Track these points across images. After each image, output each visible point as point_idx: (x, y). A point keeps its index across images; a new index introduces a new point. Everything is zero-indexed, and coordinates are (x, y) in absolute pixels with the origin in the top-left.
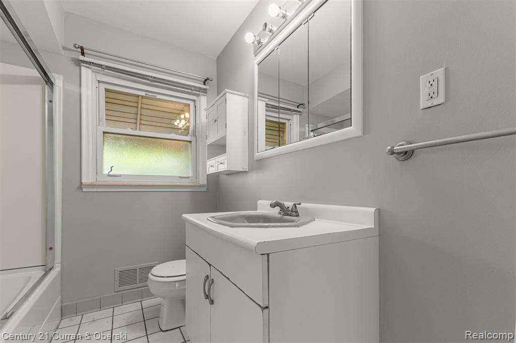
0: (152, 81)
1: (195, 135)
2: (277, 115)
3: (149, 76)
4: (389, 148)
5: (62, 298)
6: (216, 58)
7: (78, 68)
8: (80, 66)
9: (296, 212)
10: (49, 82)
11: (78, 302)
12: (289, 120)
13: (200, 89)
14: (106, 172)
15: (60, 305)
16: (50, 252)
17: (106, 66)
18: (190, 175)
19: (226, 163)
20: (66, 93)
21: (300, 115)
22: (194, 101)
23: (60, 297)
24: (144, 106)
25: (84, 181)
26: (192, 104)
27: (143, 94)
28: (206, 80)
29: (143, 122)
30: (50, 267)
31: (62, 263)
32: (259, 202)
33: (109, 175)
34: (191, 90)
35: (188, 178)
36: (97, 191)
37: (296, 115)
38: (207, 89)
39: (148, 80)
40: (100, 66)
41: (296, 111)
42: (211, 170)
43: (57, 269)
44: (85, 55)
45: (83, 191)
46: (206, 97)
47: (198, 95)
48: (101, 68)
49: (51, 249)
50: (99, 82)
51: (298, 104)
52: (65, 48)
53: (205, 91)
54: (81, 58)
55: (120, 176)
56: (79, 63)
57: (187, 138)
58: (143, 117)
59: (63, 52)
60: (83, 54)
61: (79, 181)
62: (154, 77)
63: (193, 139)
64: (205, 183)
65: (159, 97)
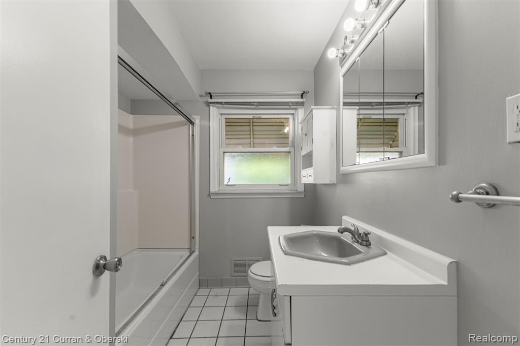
0: (257, 106)
1: (293, 146)
2: (381, 112)
3: (254, 102)
4: (455, 193)
5: (199, 273)
6: (313, 70)
7: (208, 108)
8: (209, 106)
9: (366, 241)
10: (192, 123)
11: (209, 278)
12: (403, 114)
13: (297, 104)
14: (225, 183)
15: (198, 278)
16: (193, 240)
17: (225, 102)
18: (289, 182)
19: (313, 176)
20: (201, 127)
21: (419, 106)
22: (293, 114)
23: (198, 273)
24: (255, 124)
25: (212, 190)
26: (291, 117)
27: (251, 117)
28: (303, 94)
29: (255, 136)
30: (193, 250)
31: (199, 248)
32: (344, 217)
33: (227, 185)
34: (289, 105)
35: (287, 185)
36: (219, 197)
37: (413, 108)
38: (304, 102)
39: (253, 105)
40: (221, 103)
41: (413, 103)
42: (304, 181)
43: (197, 253)
44: (213, 97)
45: (212, 197)
46: (303, 109)
47: (296, 109)
48: (222, 104)
49: (193, 238)
50: (221, 114)
51: (416, 95)
52: (201, 96)
53: (302, 104)
54: (210, 100)
55: (234, 185)
56: (208, 104)
57: (287, 149)
58: (255, 133)
59: (199, 99)
60: (211, 98)
61: (208, 191)
62: (258, 102)
63: (292, 150)
64: (303, 190)
65: (263, 116)
